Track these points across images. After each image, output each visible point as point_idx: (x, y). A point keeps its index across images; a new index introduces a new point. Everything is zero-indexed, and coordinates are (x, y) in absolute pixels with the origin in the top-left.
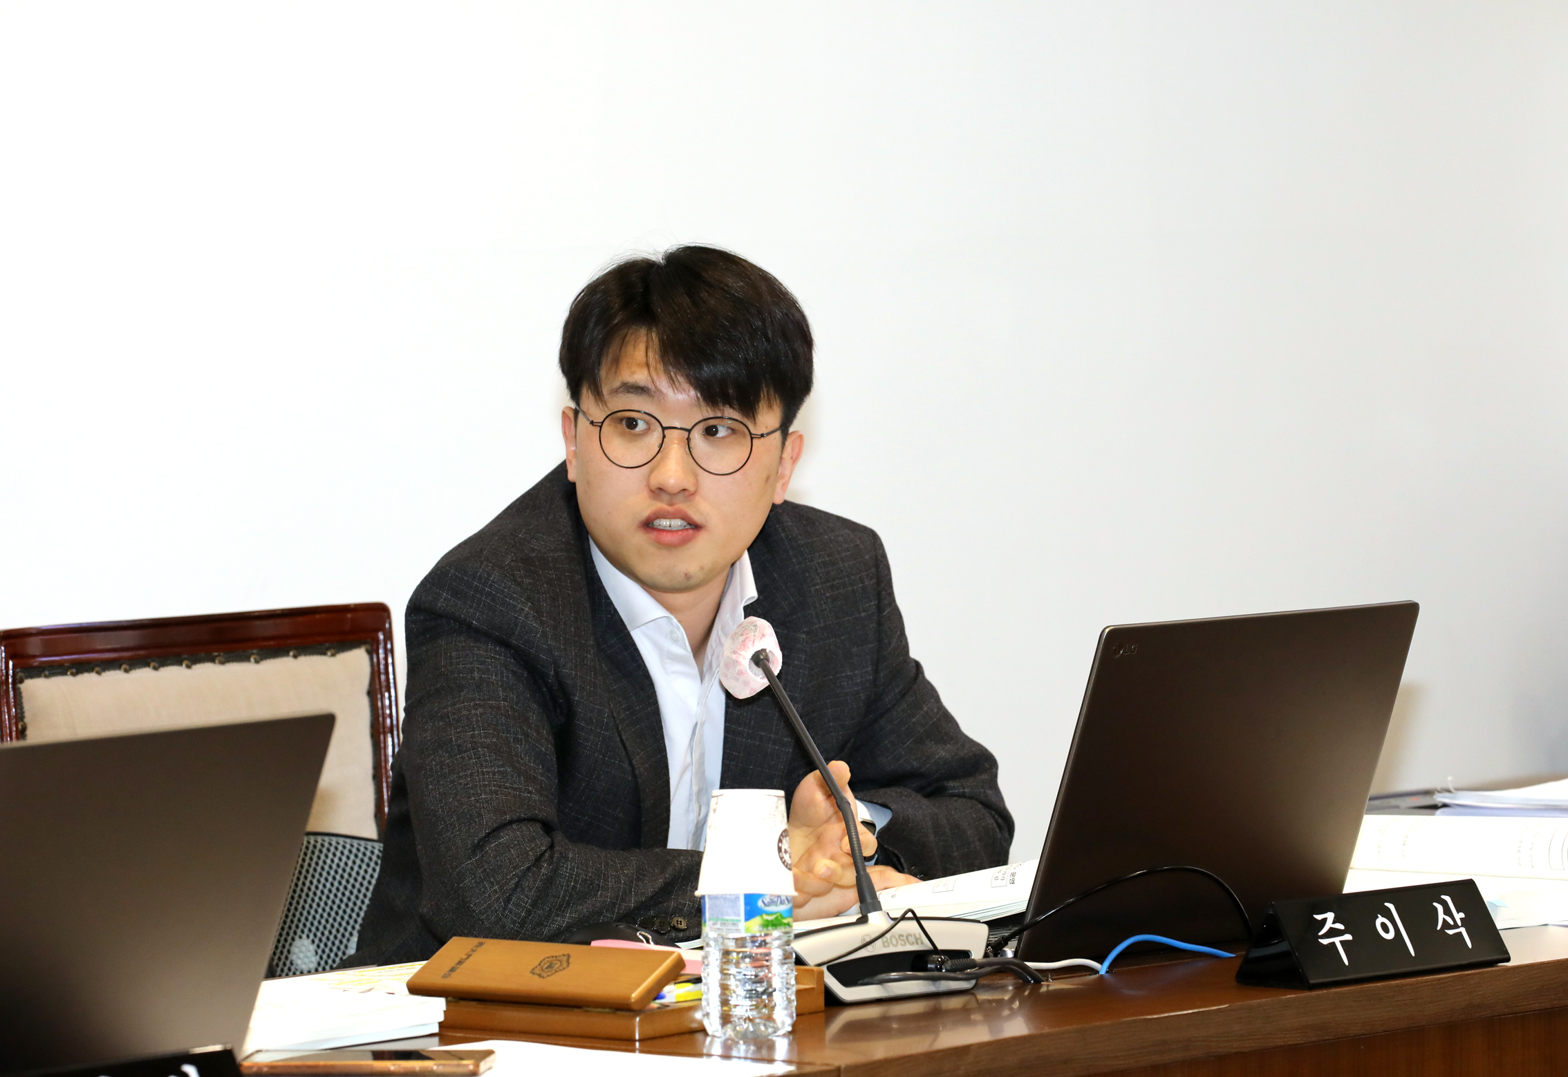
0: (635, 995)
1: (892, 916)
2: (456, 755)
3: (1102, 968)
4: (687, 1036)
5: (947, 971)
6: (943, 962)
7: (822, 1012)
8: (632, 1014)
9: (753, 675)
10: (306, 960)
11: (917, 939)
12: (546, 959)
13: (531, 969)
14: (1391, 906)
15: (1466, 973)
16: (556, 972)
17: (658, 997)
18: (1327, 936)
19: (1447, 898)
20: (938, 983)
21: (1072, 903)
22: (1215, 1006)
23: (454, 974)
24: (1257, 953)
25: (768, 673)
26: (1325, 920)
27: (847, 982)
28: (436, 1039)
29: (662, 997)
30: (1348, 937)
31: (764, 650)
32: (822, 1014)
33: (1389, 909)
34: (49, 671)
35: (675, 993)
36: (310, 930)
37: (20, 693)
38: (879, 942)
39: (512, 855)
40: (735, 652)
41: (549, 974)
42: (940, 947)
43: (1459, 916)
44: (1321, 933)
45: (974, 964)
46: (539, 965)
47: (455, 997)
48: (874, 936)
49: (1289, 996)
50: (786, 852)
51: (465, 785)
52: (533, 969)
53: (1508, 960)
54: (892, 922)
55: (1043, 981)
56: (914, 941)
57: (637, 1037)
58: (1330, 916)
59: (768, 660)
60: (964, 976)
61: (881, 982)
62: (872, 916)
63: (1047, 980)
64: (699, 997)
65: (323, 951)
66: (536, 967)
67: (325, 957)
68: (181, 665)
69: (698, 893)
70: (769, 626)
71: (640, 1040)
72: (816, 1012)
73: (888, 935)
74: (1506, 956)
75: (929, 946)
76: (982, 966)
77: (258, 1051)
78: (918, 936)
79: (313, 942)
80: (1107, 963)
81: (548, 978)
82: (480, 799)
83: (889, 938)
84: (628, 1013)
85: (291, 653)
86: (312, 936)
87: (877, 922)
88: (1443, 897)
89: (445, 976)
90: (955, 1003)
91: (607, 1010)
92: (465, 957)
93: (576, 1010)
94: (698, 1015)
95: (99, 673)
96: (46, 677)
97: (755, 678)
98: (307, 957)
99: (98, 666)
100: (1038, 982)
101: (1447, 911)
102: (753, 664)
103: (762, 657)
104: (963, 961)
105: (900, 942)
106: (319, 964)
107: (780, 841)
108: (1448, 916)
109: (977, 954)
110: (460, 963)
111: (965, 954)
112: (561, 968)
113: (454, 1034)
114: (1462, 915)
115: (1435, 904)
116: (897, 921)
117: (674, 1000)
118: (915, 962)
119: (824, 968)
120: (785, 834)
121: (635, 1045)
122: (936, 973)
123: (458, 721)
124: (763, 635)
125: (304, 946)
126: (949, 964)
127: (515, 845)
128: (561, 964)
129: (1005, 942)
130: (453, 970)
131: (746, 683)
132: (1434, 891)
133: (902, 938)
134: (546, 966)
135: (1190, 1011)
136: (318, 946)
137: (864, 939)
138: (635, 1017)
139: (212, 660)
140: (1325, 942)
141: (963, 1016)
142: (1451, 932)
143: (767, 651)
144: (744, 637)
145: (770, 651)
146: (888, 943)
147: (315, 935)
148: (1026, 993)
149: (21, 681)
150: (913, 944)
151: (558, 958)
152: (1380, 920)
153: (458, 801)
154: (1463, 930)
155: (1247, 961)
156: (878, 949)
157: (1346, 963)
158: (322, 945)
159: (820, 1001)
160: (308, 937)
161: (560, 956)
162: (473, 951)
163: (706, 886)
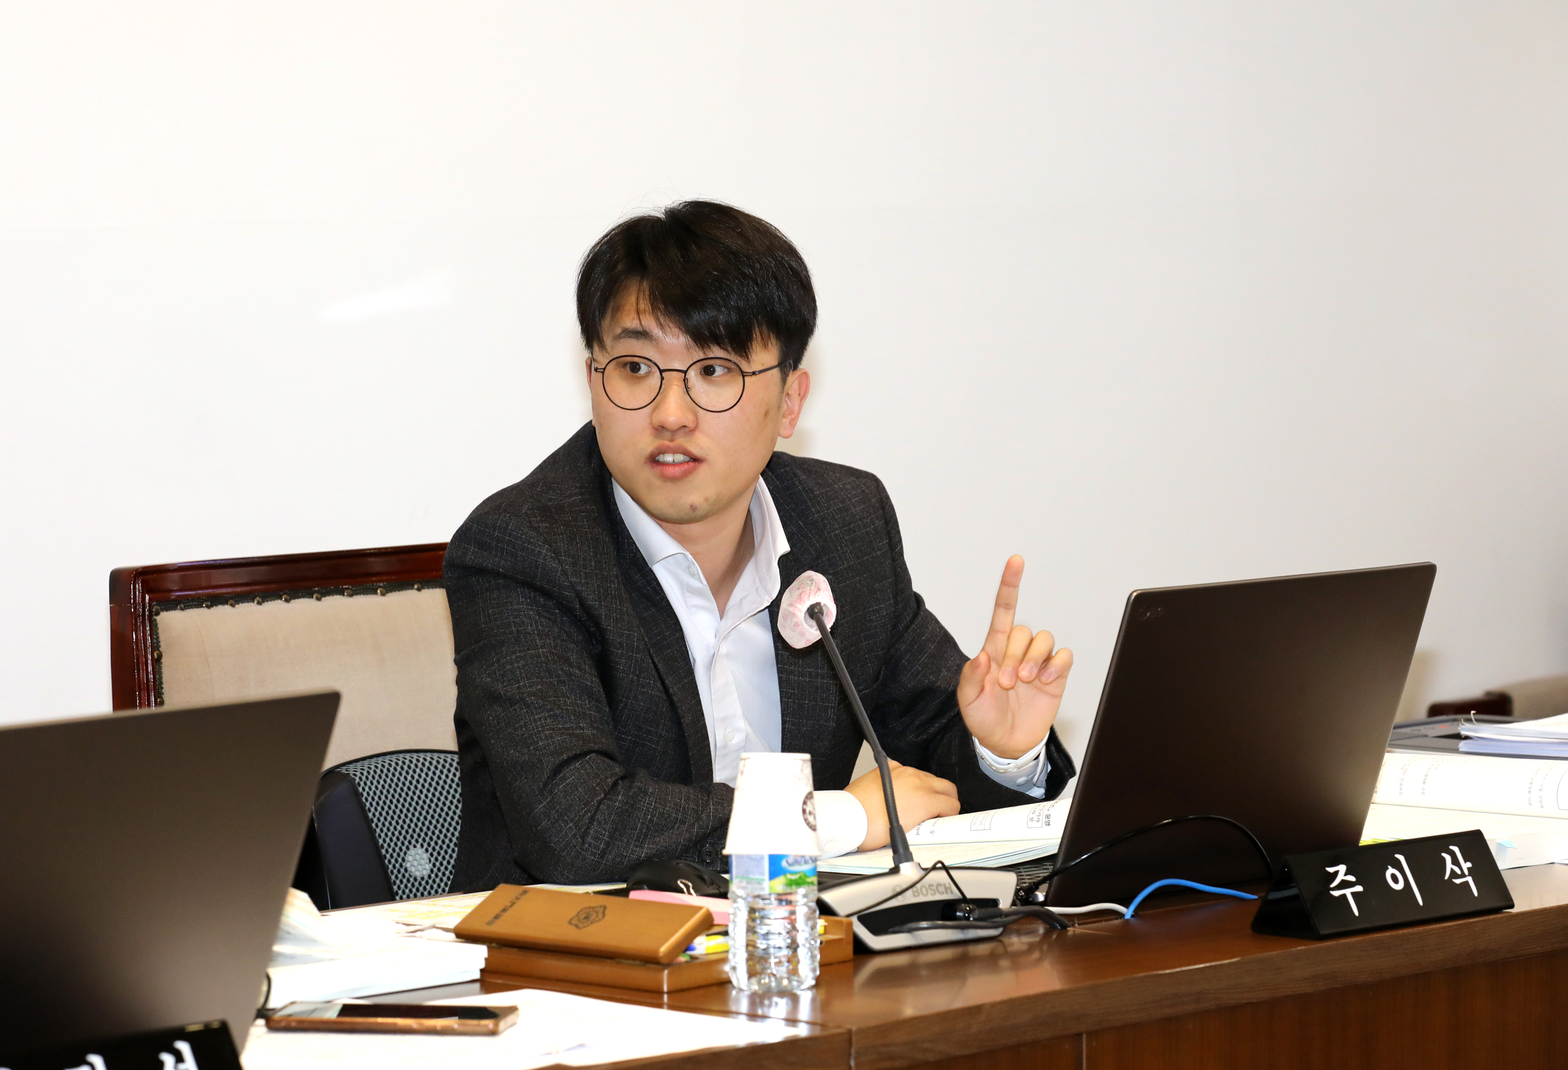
0: (663, 949)
1: (923, 866)
2: (509, 708)
3: (1128, 912)
4: (715, 989)
5: (974, 919)
6: (970, 912)
7: (849, 961)
8: (660, 967)
9: (808, 627)
10: (420, 868)
11: (946, 889)
12: (584, 911)
13: (569, 918)
14: (1401, 858)
15: (1471, 920)
16: (592, 923)
17: (689, 948)
18: (1338, 887)
19: (1455, 849)
20: (966, 931)
21: (1100, 851)
22: (1227, 959)
23: (498, 922)
24: (1274, 895)
25: (821, 626)
26: (1336, 873)
27: (876, 931)
28: (477, 986)
29: (693, 949)
30: (1359, 888)
31: (818, 604)
32: (852, 963)
33: (1398, 861)
34: (184, 604)
35: (704, 945)
36: (424, 840)
37: (157, 624)
38: (909, 892)
39: (581, 793)
40: (791, 605)
41: (585, 924)
42: (969, 895)
43: (1466, 866)
44: (1332, 886)
45: (1002, 914)
46: (577, 915)
47: (496, 943)
48: (904, 886)
49: (1299, 948)
50: (810, 813)
51: (523, 735)
52: (571, 920)
53: (1512, 906)
54: (923, 873)
55: (1069, 927)
56: (944, 890)
57: (665, 989)
58: (1342, 868)
59: (822, 614)
60: (991, 924)
61: (910, 931)
62: (904, 867)
63: (1073, 926)
64: (726, 949)
65: (436, 859)
66: (574, 917)
67: (438, 864)
68: (313, 598)
69: (725, 852)
70: (824, 581)
71: (668, 993)
72: (844, 962)
73: (918, 886)
74: (1511, 903)
75: (957, 895)
76: (1007, 914)
77: (293, 1003)
78: (947, 886)
79: (427, 851)
80: (1132, 907)
81: (585, 929)
82: (538, 747)
83: (919, 888)
84: (656, 966)
85: (416, 587)
86: (425, 845)
87: (908, 872)
88: (1451, 847)
89: (489, 923)
90: (983, 949)
91: (638, 962)
92: (509, 904)
93: (609, 961)
94: (727, 968)
95: (233, 606)
96: (182, 609)
97: (810, 629)
98: (420, 865)
99: (231, 598)
100: (1064, 927)
101: (1455, 862)
102: (808, 617)
103: (816, 611)
104: (990, 910)
105: (930, 892)
106: (432, 871)
107: (805, 803)
108: (1456, 866)
109: (1005, 904)
110: (504, 910)
111: (994, 902)
112: (597, 919)
113: (494, 981)
114: (1469, 865)
115: (1443, 855)
116: (928, 871)
117: (704, 952)
118: (944, 911)
119: (854, 919)
120: (809, 796)
121: (663, 998)
122: (964, 923)
123: (503, 676)
124: (819, 589)
125: (418, 854)
126: (977, 913)
127: (582, 783)
128: (597, 915)
129: (1035, 886)
130: (497, 917)
131: (802, 634)
132: (1442, 842)
133: (932, 887)
134: (583, 917)
135: (1202, 966)
136: (432, 855)
137: (895, 890)
138: (662, 970)
139: (341, 593)
140: (1336, 893)
141: (992, 961)
142: (1458, 881)
143: (822, 604)
144: (801, 591)
145: (824, 605)
146: (919, 893)
147: (429, 845)
148: (1054, 936)
149: (158, 614)
150: (943, 893)
151: (595, 909)
152: (1391, 871)
153: (518, 751)
154: (1469, 879)
155: (1266, 903)
156: (909, 899)
157: (1356, 912)
158: (435, 854)
159: (849, 951)
160: (422, 846)
161: (597, 907)
162: (517, 898)
163: (733, 846)
